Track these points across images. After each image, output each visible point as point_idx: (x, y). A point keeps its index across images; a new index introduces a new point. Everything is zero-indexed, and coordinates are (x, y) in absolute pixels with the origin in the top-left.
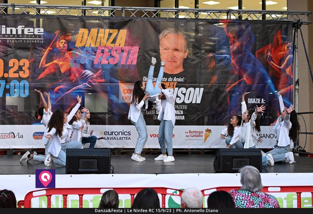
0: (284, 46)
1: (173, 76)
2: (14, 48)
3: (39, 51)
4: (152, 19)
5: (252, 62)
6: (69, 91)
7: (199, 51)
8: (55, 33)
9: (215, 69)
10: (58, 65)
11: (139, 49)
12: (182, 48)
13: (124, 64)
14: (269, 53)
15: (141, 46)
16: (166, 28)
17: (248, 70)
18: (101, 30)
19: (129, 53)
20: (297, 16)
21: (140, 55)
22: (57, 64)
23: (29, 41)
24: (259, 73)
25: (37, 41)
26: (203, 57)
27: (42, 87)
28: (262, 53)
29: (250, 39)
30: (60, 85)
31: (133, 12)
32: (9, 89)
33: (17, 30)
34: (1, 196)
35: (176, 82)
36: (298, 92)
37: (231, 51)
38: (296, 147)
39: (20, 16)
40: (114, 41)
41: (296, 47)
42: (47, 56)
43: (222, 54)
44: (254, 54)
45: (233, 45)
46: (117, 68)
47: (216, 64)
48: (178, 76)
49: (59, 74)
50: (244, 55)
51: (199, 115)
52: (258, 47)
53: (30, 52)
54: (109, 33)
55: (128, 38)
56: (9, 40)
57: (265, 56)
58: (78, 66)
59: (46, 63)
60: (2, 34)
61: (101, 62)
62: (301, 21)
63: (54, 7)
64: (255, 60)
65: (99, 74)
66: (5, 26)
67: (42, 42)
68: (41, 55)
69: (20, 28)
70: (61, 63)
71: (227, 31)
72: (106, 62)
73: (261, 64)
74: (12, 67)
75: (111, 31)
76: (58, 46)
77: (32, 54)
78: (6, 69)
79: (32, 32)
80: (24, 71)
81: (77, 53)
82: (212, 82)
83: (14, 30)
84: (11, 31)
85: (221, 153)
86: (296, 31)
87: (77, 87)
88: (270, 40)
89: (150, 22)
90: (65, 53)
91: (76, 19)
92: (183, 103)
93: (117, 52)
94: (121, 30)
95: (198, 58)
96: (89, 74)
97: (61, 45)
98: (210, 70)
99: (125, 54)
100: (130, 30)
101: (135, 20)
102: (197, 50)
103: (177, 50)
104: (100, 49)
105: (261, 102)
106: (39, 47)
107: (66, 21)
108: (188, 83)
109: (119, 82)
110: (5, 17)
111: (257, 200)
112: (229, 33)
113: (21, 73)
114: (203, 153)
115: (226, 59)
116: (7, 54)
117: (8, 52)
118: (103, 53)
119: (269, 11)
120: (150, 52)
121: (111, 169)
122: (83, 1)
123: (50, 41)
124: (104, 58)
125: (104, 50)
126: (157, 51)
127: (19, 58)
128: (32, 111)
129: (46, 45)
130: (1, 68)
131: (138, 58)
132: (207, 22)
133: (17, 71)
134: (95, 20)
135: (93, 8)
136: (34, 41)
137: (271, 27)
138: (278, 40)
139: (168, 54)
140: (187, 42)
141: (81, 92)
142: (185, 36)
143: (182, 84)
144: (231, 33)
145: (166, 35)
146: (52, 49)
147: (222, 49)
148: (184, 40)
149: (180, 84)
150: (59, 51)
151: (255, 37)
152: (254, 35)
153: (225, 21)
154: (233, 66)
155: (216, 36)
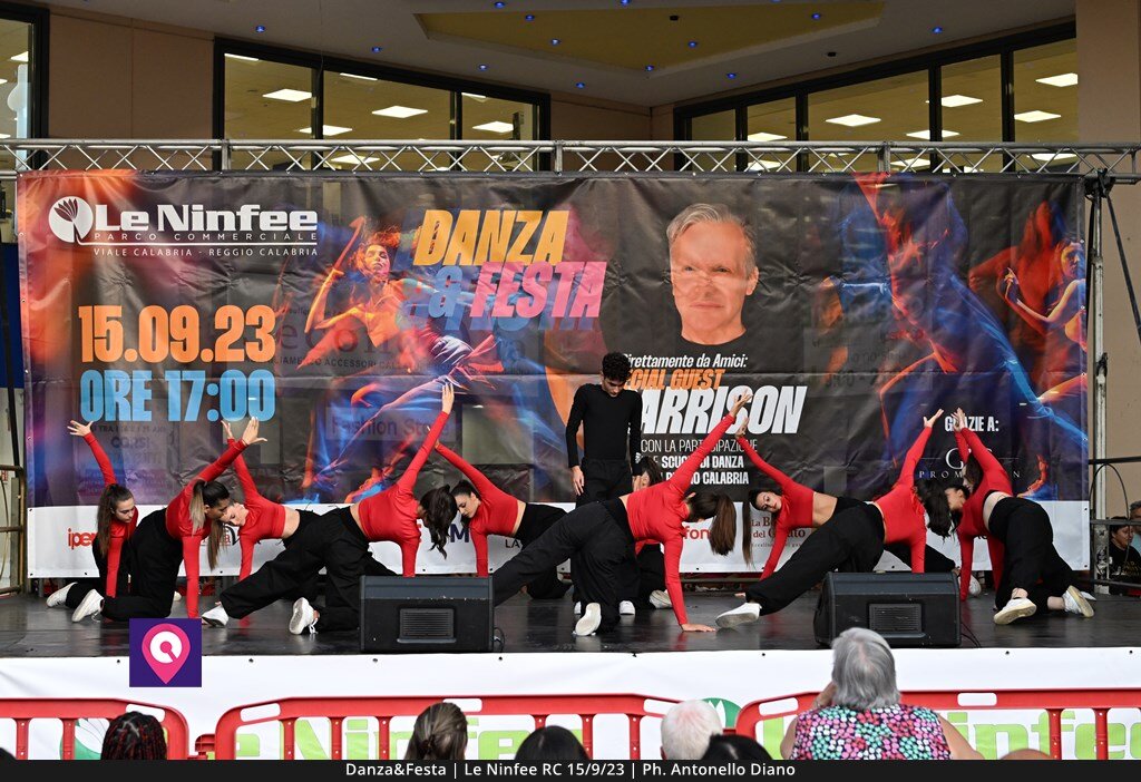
0: (1057, 251)
1: (711, 351)
2: (231, 271)
3: (304, 280)
4: (645, 175)
6: (398, 401)
7: (791, 272)
8: (353, 225)
9: (841, 326)
10: (363, 323)
11: (608, 268)
12: (738, 266)
13: (563, 315)
14: (1011, 276)
15: (613, 261)
16: (689, 204)
18: (492, 214)
19: (575, 282)
20: (1100, 158)
21: (610, 288)
22: (358, 320)
23: (274, 252)
24: (981, 335)
25: (298, 253)
26: (803, 289)
27: (316, 387)
28: (991, 277)
29: (951, 231)
30: (368, 383)
31: (588, 155)
32: (217, 397)
33: (238, 220)
34: (121, 730)
35: (723, 368)
36: (1105, 396)
37: (892, 270)
38: (1101, 567)
39: (247, 176)
40: (531, 247)
41: (1096, 255)
42: (328, 295)
43: (861, 280)
44: (964, 279)
45: (897, 252)
46: (540, 328)
47: (846, 311)
48: (726, 350)
49: (365, 350)
50: (934, 283)
51: (794, 470)
52: (974, 257)
53: (276, 282)
54: (515, 222)
55: (574, 235)
56: (215, 248)
57: (998, 285)
58: (424, 325)
59: (328, 315)
60: (193, 232)
61: (491, 311)
62: (1110, 175)
63: (349, 145)
64: (967, 298)
65: (485, 347)
66: (201, 207)
67: (314, 252)
68: (310, 293)
69: (246, 212)
70: (370, 316)
71: (878, 209)
72: (508, 312)
73: (986, 310)
74: (225, 331)
75: (522, 215)
76: (360, 265)
77: (284, 291)
78: (209, 336)
79: (284, 225)
80: (260, 341)
81: (420, 284)
82: (835, 366)
83: (229, 217)
84: (221, 219)
86: (1096, 204)
87: (421, 387)
88: (1013, 234)
89: (638, 186)
90: (382, 286)
91: (413, 182)
93: (540, 279)
94: (551, 214)
95: (789, 294)
96: (456, 349)
97: (372, 261)
98: (826, 331)
99: (564, 286)
100: (578, 213)
101: (592, 180)
102: (785, 268)
103: (723, 270)
104: (488, 273)
105: (985, 426)
106: (303, 269)
107: (384, 187)
108: (757, 372)
109: (547, 370)
110: (201, 181)
111: (875, 734)
112: (886, 216)
113: (252, 348)
115: (877, 295)
116: (209, 291)
117: (210, 285)
118: (498, 282)
119: (1008, 144)
120: (641, 280)
121: (496, 638)
122: (453, 122)
123: (338, 249)
124: (500, 300)
125: (499, 275)
126: (661, 274)
127: (245, 304)
128: (286, 461)
129: (325, 262)
130: (193, 334)
131: (604, 297)
132: (816, 183)
133: (241, 343)
134: (472, 182)
135: (467, 146)
136: (289, 251)
137: (1017, 195)
138: (1038, 235)
139: (695, 284)
140: (754, 247)
141: (432, 403)
142: (749, 227)
143: (739, 376)
144: (891, 214)
145: (689, 225)
146: (342, 273)
147: (862, 265)
148: (744, 241)
149: (734, 376)
150: (364, 279)
151: (968, 226)
152: (961, 221)
153: (872, 179)
154: (897, 316)
155: (844, 226)
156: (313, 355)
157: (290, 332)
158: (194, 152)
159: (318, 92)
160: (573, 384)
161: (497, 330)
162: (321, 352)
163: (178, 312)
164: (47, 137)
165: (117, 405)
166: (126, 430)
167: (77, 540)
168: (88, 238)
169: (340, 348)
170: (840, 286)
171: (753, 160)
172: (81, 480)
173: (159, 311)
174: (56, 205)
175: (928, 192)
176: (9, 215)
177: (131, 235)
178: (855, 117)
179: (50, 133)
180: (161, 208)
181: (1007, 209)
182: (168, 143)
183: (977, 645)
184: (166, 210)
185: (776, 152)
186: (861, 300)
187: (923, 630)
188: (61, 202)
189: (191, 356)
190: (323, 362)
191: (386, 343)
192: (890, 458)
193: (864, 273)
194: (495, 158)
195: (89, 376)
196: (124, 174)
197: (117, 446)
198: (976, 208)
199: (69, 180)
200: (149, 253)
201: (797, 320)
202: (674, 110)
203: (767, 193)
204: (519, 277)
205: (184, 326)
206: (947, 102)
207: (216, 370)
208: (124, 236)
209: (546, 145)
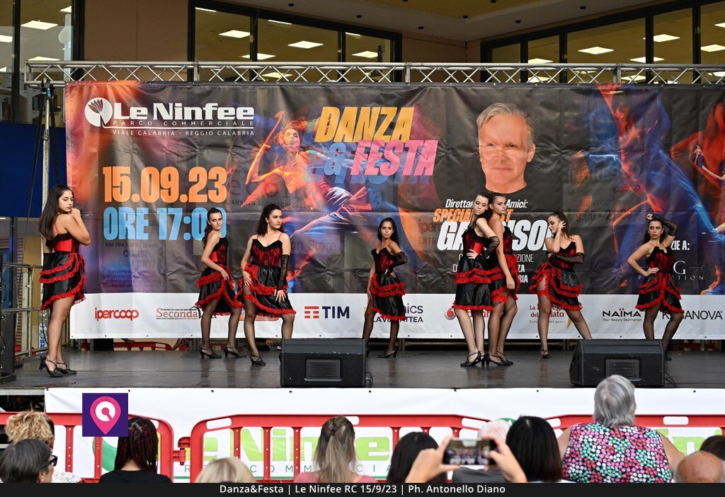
2: (199, 145)
3: (246, 151)
4: (463, 85)
5: (663, 168)
6: (305, 228)
7: (556, 147)
8: (276, 116)
9: (589, 182)
10: (283, 179)
11: (439, 145)
12: (522, 143)
13: (410, 174)
14: (699, 150)
15: (442, 140)
16: (490, 104)
17: (654, 184)
18: (365, 110)
19: (418, 153)
21: (440, 158)
22: (280, 176)
23: (227, 133)
24: (678, 188)
25: (242, 134)
26: (564, 158)
27: (252, 219)
28: (684, 150)
29: (659, 122)
31: (427, 72)
32: (190, 225)
33: (204, 113)
34: (130, 428)
35: (512, 208)
37: (621, 146)
39: (209, 85)
40: (390, 130)
42: (260, 161)
43: (601, 152)
44: (668, 153)
45: (625, 134)
46: (395, 182)
47: (591, 172)
48: (513, 197)
49: (284, 195)
50: (648, 154)
52: (675, 137)
53: (228, 152)
54: (380, 114)
55: (417, 123)
56: (189, 130)
57: (690, 157)
58: (322, 181)
59: (260, 174)
60: (176, 120)
61: (364, 172)
63: (275, 66)
64: (670, 164)
65: (360, 194)
66: (180, 105)
67: (252, 133)
68: (249, 159)
69: (209, 108)
70: (287, 174)
71: (613, 107)
72: (374, 172)
73: (682, 173)
74: (195, 183)
75: (384, 110)
76: (281, 141)
77: (233, 158)
78: (185, 186)
79: (233, 116)
80: (217, 189)
81: (319, 154)
82: (584, 208)
83: (198, 111)
84: (193, 113)
85: (582, 348)
87: (319, 220)
88: (700, 123)
89: (459, 92)
90: (295, 155)
91: (315, 89)
92: (526, 250)
93: (395, 151)
94: (403, 109)
95: (554, 161)
96: (342, 195)
97: (288, 139)
98: (578, 186)
99: (411, 156)
100: (420, 110)
101: (429, 88)
103: (512, 146)
104: (361, 147)
105: (681, 247)
106: (245, 144)
107: (297, 92)
108: (534, 211)
109: (400, 209)
110: (181, 88)
112: (618, 111)
113: (212, 194)
114: (566, 348)
115: (611, 162)
116: (185, 158)
117: (186, 154)
118: (368, 153)
119: (697, 65)
120: (460, 152)
121: (367, 378)
122: (340, 51)
123: (267, 131)
124: (370, 164)
125: (369, 148)
126: (473, 149)
127: (208, 166)
128: (233, 266)
129: (258, 140)
130: (175, 185)
131: (435, 163)
132: (573, 90)
133: (205, 191)
134: (353, 89)
135: (349, 66)
136: (236, 133)
137: (702, 99)
138: (716, 124)
139: (494, 154)
140: (533, 131)
141: (327, 230)
142: (529, 118)
143: (522, 213)
144: (620, 110)
145: (491, 117)
146: (269, 147)
147: (602, 143)
148: (526, 127)
149: (519, 213)
150: (283, 151)
151: (671, 119)
152: (667, 115)
153: (609, 87)
154: (625, 177)
155: (591, 118)
156: (250, 199)
157: (235, 184)
158: (177, 69)
159: (254, 32)
160: (416, 218)
161: (367, 184)
162: (256, 197)
163: (165, 171)
164: (83, 60)
165: (127, 230)
166: (132, 245)
167: (100, 314)
168: (109, 123)
169: (267, 195)
170: (588, 156)
171: (531, 75)
172: (104, 277)
173: (154, 170)
174: (89, 103)
175: (646, 96)
176: (59, 110)
177: (136, 122)
178: (597, 48)
179: (85, 58)
180: (156, 105)
181: (697, 108)
182: (159, 64)
183: (674, 386)
184: (158, 106)
185: (547, 70)
186: (601, 165)
187: (640, 377)
188: (92, 101)
189: (174, 199)
190: (257, 203)
191: (296, 192)
192: (619, 267)
193: (603, 148)
194: (367, 74)
195: (109, 211)
196: (132, 83)
197: (127, 256)
198: (676, 106)
199: (98, 87)
200: (147, 132)
201: (559, 178)
202: (481, 43)
203: (541, 97)
204: (382, 149)
205: (170, 180)
206: (658, 39)
207: (189, 208)
208: (132, 123)
209: (399, 66)
